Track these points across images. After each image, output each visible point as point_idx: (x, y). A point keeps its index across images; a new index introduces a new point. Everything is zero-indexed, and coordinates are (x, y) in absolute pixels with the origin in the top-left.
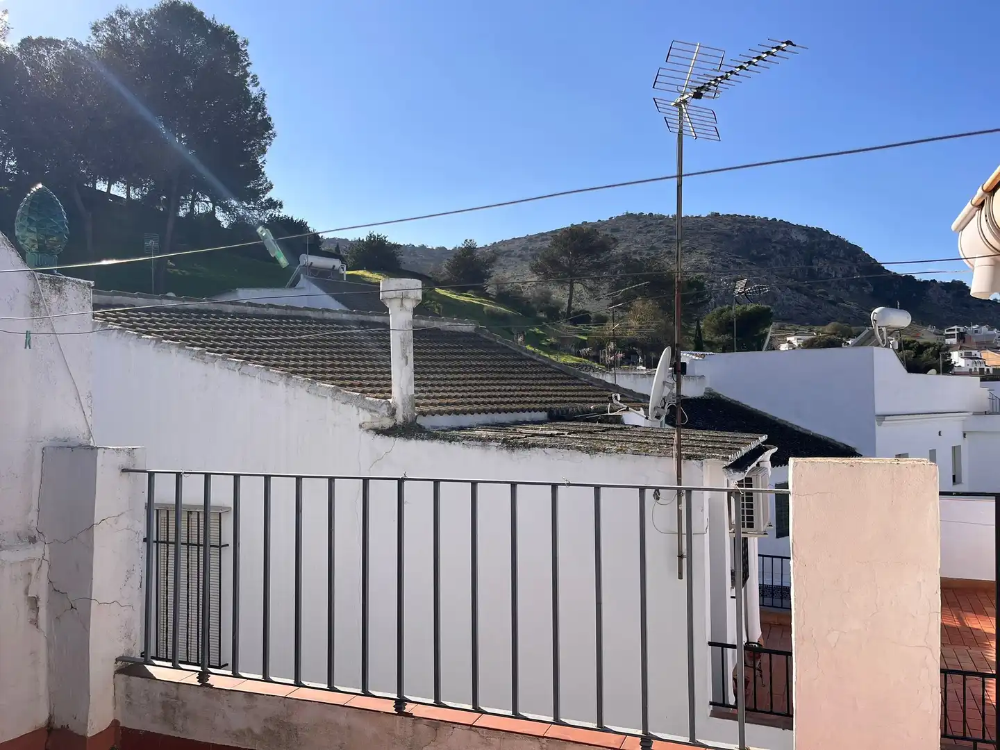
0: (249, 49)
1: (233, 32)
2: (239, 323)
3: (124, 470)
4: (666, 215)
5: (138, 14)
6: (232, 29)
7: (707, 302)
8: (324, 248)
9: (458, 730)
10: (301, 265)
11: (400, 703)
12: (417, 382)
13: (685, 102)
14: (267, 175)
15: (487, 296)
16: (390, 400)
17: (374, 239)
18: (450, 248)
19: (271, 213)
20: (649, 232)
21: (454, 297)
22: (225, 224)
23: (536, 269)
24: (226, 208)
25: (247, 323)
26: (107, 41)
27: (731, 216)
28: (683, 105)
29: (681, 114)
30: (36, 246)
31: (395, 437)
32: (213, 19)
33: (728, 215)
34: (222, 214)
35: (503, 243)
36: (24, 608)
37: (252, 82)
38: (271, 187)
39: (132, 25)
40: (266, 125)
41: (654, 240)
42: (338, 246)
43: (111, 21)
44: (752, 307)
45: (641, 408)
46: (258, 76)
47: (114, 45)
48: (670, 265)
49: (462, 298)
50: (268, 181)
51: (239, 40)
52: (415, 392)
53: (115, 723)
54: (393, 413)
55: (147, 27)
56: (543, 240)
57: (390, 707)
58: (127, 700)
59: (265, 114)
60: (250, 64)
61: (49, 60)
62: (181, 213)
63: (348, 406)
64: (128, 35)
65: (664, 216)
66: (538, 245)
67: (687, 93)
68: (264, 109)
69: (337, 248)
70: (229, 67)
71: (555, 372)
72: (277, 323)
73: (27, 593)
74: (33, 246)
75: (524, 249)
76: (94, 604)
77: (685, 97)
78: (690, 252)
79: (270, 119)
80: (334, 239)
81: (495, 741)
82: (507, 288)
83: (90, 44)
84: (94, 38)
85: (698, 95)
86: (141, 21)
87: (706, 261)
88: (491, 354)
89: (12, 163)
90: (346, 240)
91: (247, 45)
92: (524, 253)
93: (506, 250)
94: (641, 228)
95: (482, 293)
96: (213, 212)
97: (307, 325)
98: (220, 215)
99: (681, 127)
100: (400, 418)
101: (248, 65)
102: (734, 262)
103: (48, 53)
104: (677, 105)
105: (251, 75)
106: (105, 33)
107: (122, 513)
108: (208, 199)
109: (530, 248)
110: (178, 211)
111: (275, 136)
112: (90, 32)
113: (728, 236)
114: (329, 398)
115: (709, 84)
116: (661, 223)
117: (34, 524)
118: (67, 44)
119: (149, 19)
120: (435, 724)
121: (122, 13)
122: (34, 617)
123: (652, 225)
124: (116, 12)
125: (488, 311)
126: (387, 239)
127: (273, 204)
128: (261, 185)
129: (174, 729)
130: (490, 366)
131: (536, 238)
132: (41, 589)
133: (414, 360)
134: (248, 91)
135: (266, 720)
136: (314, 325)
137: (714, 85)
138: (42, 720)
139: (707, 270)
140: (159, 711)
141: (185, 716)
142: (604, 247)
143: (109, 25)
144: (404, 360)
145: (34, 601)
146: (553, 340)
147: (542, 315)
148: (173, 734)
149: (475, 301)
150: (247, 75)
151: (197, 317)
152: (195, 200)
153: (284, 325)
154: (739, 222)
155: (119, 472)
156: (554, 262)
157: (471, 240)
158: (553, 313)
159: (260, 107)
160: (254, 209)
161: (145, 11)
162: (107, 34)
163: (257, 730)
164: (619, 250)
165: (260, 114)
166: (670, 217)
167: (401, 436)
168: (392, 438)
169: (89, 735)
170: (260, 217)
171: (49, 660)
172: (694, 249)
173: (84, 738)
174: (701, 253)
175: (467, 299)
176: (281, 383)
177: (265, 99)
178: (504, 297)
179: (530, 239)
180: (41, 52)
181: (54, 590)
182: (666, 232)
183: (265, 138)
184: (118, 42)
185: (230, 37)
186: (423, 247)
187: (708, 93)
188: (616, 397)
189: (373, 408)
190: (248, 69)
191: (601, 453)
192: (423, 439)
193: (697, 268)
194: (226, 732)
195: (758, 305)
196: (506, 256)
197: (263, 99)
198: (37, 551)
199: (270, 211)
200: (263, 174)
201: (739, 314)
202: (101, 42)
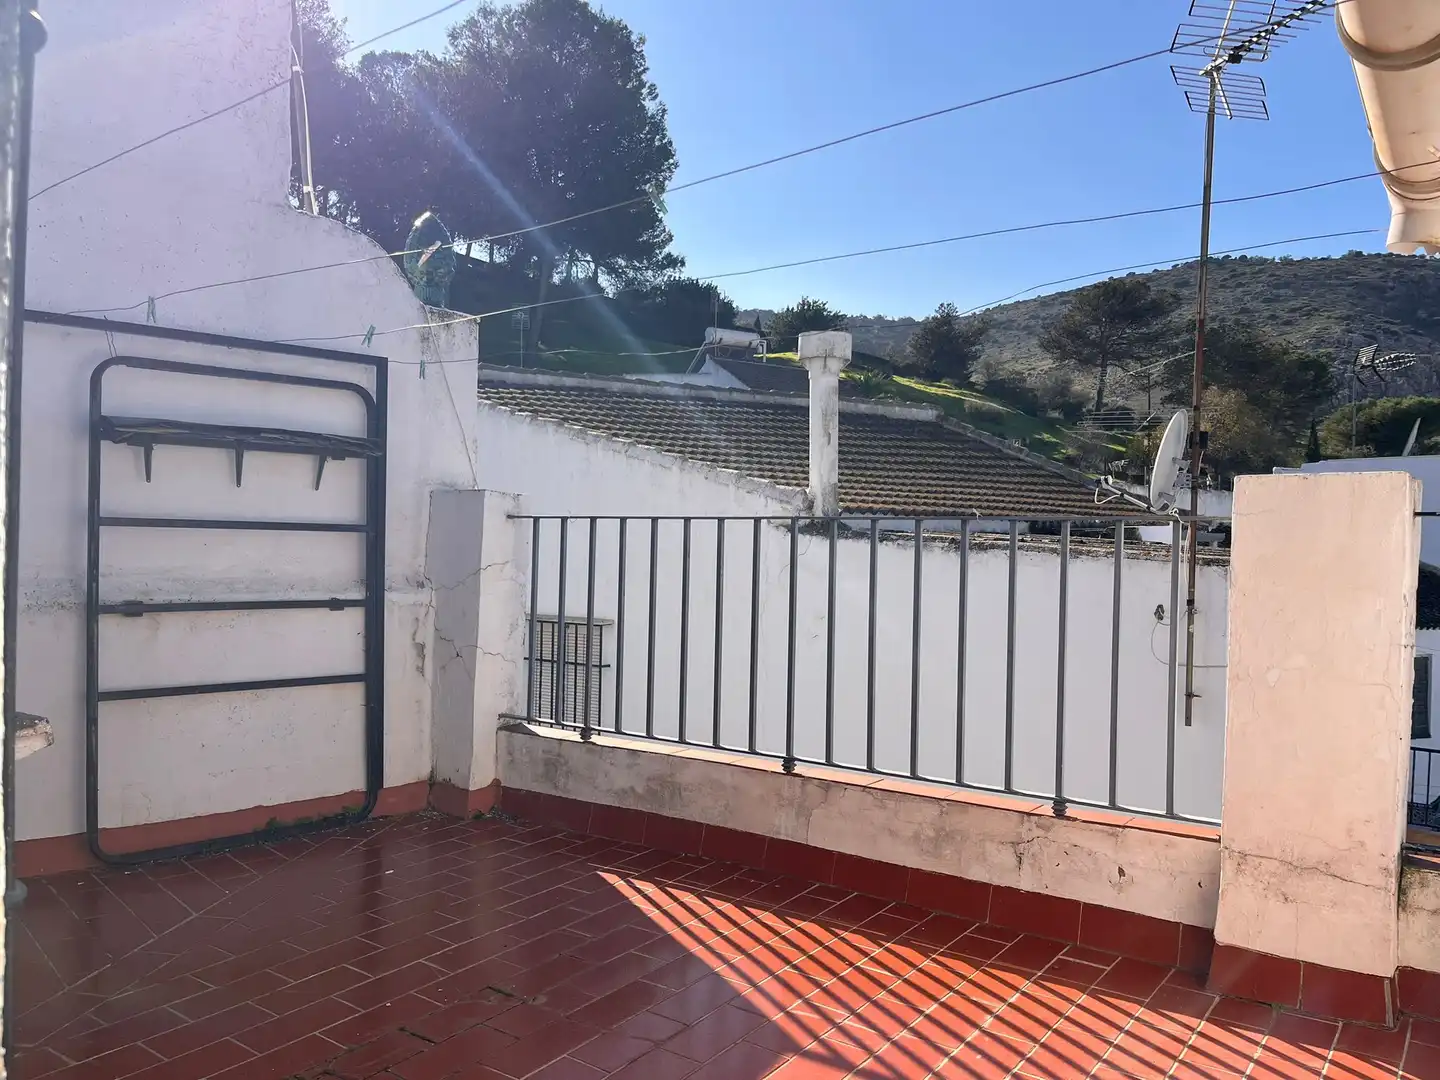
0: (646, 49)
1: (626, 27)
2: (627, 403)
3: (510, 517)
4: (1270, 257)
5: (505, 13)
6: (624, 23)
7: (1332, 393)
8: (738, 322)
9: (850, 791)
10: (707, 341)
11: (789, 762)
12: (841, 471)
13: (1218, 68)
14: (665, 223)
15: (971, 386)
16: (807, 491)
17: (809, 306)
18: (919, 318)
19: (669, 273)
20: (1240, 285)
21: (922, 387)
22: (610, 292)
23: (1046, 346)
24: (612, 270)
25: (636, 403)
26: (468, 51)
27: (1385, 256)
28: (1215, 74)
29: (1213, 85)
30: (425, 279)
31: (812, 535)
32: (601, 11)
33: (1379, 255)
34: (607, 277)
35: (1001, 309)
36: (412, 653)
37: (650, 94)
38: (671, 238)
39: (498, 28)
40: (666, 152)
41: (1248, 298)
42: (758, 320)
43: (472, 23)
44: (1412, 402)
45: (1171, 523)
46: (657, 85)
47: (476, 57)
48: (1271, 336)
49: (933, 390)
50: (667, 230)
51: (634, 38)
52: (840, 481)
53: (496, 783)
54: (810, 506)
55: (517, 29)
56: (1064, 303)
57: (778, 766)
58: (510, 758)
59: (664, 137)
60: (647, 69)
61: (397, 80)
62: (556, 279)
63: (755, 496)
64: (494, 43)
65: (1267, 260)
66: (1054, 311)
67: (1221, 57)
68: (663, 130)
69: (758, 323)
70: (620, 77)
71: (1049, 476)
72: (673, 404)
73: (414, 639)
74: (421, 279)
75: (1032, 317)
76: (479, 651)
77: (1217, 63)
78: (1309, 314)
79: (670, 143)
80: (754, 310)
81: (891, 804)
82: (1002, 375)
83: (447, 57)
84: (451, 49)
85: (1235, 58)
86: (509, 22)
87: (1337, 330)
88: (956, 449)
89: (355, 220)
90: (771, 311)
91: (644, 43)
92: (1033, 322)
93: (1005, 319)
94: (1225, 280)
95: (964, 383)
96: (595, 273)
97: (709, 408)
98: (604, 280)
99: (1213, 104)
100: (818, 512)
101: (644, 71)
102: (1386, 331)
103: (395, 72)
104: (1208, 73)
105: (648, 85)
106: (465, 42)
107: (507, 562)
108: (589, 258)
109: (1043, 314)
110: (551, 276)
111: (676, 166)
112: (446, 40)
113: (1379, 290)
114: (731, 486)
115: (1250, 41)
116: (1260, 271)
117: (422, 569)
118: (417, 58)
119: (519, 18)
120: (827, 785)
121: (486, 13)
122: (420, 665)
123: (1244, 274)
124: (479, 12)
125: (971, 407)
126: (826, 306)
127: (673, 262)
128: (658, 236)
129: (556, 787)
130: (954, 464)
131: (1053, 300)
132: (427, 636)
133: (840, 438)
134: (643, 107)
135: (649, 779)
136: (719, 408)
137: (1256, 43)
138: (424, 772)
139: (1339, 343)
140: (541, 769)
141: (568, 773)
142: (1158, 309)
143: (470, 30)
144: (826, 438)
145: (421, 648)
146: (1071, 451)
147: (1056, 414)
148: (553, 792)
149: (953, 393)
150: (642, 85)
151: (576, 396)
152: (573, 260)
153: (681, 408)
154: (1397, 266)
155: (505, 517)
156: (1076, 334)
157: (948, 305)
158: (1073, 411)
159: (658, 128)
160: (647, 269)
161: (515, 7)
162: (468, 42)
163: (640, 790)
164: (1187, 313)
165: (658, 137)
166: (1277, 261)
167: (818, 533)
168: (808, 537)
169: (470, 789)
170: (656, 279)
171: (433, 712)
172: (1316, 310)
173: (468, 790)
174: (1329, 317)
175: (940, 391)
176: (675, 469)
177: (665, 117)
178: (996, 388)
179: (1044, 302)
180: (386, 72)
181: (441, 637)
182: (1269, 286)
183: (663, 171)
184: (482, 55)
185: (622, 34)
186: (880, 318)
187: (1249, 55)
188: (1106, 480)
189: (785, 498)
190: (644, 77)
191: (1084, 557)
192: (846, 538)
193: (1319, 341)
194: (608, 791)
195: (1422, 398)
196: (1004, 328)
197: (662, 116)
198: (424, 596)
199: (669, 271)
200: (661, 221)
201: (1389, 413)
202: (460, 53)
